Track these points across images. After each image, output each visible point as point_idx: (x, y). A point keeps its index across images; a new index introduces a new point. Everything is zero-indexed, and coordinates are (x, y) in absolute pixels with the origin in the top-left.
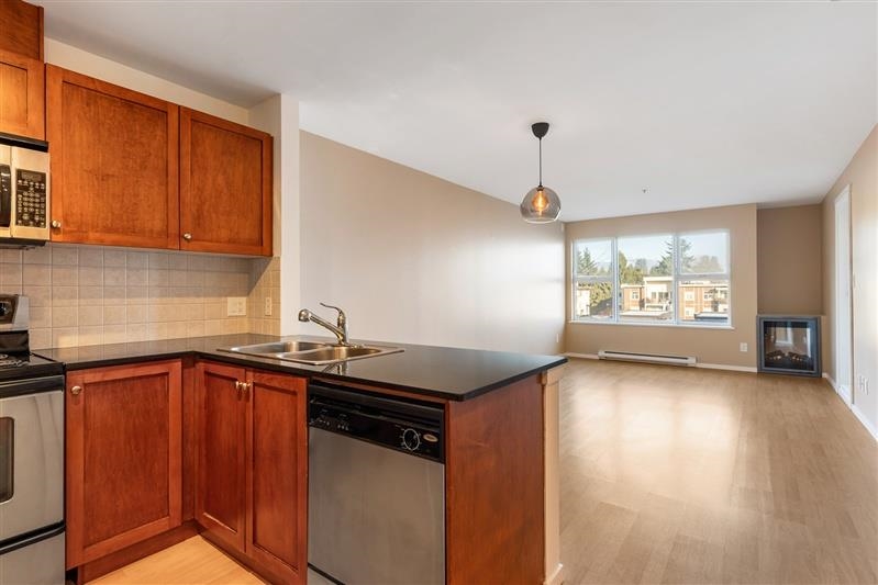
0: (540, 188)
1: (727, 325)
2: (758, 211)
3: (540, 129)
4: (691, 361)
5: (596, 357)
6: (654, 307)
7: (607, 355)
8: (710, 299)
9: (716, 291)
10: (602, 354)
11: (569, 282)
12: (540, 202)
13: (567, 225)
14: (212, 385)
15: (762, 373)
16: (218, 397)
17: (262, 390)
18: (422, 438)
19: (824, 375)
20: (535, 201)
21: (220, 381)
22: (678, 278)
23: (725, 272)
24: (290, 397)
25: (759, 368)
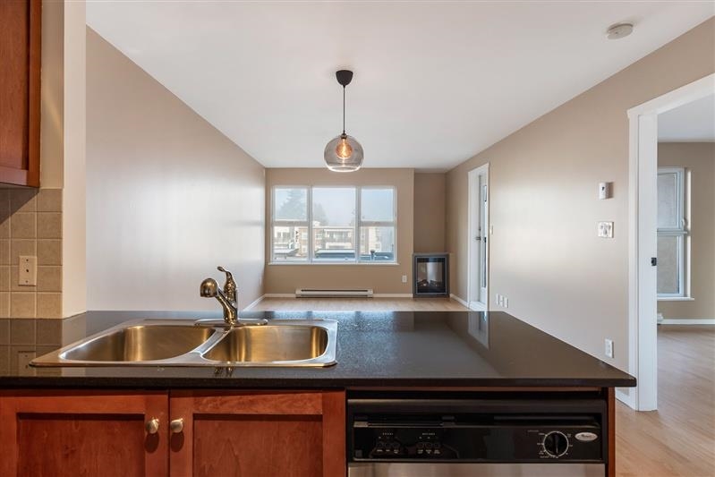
0: (344, 136)
1: (394, 262)
2: (415, 174)
3: (344, 77)
4: (370, 293)
5: (293, 296)
6: (280, 245)
7: (304, 293)
8: (320, 238)
9: (324, 232)
10: (299, 292)
11: (268, 225)
12: (344, 150)
13: (267, 170)
14: (46, 436)
15: (416, 298)
16: (67, 456)
17: (216, 423)
18: (573, 440)
19: (451, 295)
20: (338, 149)
21: (77, 426)
22: (360, 224)
23: (392, 220)
24: (296, 424)
25: (414, 294)
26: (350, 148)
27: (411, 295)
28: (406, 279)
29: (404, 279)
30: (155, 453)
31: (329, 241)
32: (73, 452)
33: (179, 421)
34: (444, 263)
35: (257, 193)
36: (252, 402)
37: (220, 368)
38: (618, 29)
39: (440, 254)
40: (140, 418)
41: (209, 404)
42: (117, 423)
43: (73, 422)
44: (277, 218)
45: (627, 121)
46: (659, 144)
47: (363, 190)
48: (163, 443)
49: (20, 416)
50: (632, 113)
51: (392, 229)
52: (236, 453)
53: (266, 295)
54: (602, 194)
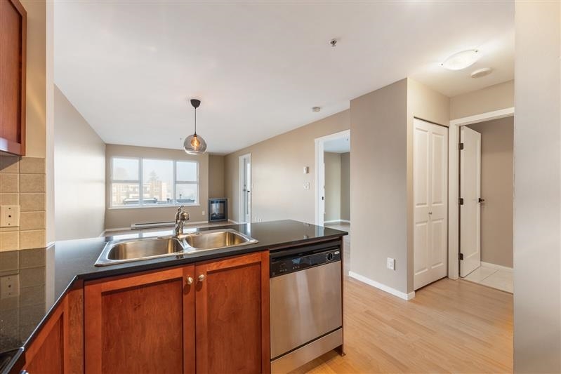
0: (195, 135)
1: (197, 204)
3: (196, 103)
5: (129, 228)
7: (137, 226)
10: (133, 226)
11: (108, 182)
12: (196, 143)
13: (107, 145)
14: (121, 301)
15: (210, 223)
16: (135, 309)
17: (217, 274)
18: (334, 255)
19: (229, 220)
20: (192, 142)
21: (141, 291)
22: (176, 182)
23: (195, 180)
24: (250, 267)
25: (209, 221)
26: (199, 143)
27: (207, 222)
28: (204, 213)
29: (203, 213)
30: (189, 294)
31: (131, 193)
32: (139, 306)
33: (202, 276)
34: (224, 203)
35: (99, 160)
36: (233, 262)
37: (177, 256)
38: (316, 109)
39: (223, 199)
40: (181, 279)
41: (214, 266)
42: (166, 285)
43: (139, 290)
44: (114, 177)
45: (314, 144)
46: (324, 152)
47: (178, 163)
48: (193, 288)
49: (104, 294)
50: (316, 140)
51: (195, 186)
52: (226, 285)
53: (107, 230)
54: (305, 171)
